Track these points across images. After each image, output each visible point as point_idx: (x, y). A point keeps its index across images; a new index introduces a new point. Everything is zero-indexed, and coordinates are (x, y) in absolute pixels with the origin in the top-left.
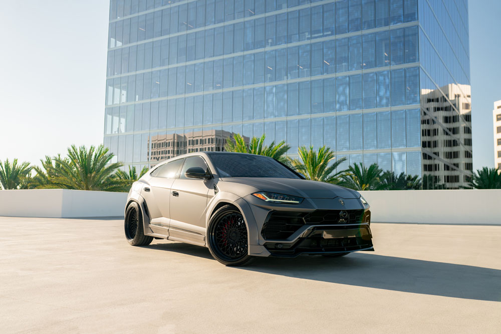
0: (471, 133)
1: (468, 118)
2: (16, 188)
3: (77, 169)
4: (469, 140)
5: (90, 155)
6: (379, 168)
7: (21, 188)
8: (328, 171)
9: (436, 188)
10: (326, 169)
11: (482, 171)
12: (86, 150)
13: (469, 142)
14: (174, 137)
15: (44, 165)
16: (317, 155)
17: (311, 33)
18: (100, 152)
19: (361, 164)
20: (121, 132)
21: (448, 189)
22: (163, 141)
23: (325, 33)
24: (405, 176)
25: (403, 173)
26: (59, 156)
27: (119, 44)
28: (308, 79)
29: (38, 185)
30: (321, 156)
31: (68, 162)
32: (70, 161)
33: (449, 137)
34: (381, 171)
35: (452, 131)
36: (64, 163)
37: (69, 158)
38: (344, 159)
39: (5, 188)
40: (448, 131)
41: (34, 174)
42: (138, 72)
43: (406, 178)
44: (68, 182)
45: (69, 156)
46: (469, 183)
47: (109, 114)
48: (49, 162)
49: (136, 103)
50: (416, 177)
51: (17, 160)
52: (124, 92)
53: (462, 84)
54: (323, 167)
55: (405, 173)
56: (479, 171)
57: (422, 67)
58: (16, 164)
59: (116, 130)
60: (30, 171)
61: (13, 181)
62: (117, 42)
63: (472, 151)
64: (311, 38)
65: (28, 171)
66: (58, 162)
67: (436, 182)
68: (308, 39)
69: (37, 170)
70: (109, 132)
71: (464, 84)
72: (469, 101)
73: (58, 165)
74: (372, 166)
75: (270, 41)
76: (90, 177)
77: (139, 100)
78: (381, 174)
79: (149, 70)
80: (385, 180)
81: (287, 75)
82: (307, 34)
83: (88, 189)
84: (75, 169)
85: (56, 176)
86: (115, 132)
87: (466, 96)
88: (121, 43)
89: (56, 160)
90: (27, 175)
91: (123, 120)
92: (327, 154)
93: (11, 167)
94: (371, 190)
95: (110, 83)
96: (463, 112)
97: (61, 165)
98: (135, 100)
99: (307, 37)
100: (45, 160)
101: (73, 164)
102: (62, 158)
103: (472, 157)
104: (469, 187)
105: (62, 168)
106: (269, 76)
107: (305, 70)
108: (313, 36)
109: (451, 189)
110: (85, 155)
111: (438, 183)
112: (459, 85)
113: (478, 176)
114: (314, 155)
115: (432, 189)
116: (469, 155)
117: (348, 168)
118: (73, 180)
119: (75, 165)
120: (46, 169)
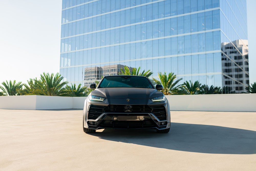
0: (248, 65)
1: (247, 57)
2: (15, 95)
3: (45, 85)
4: (247, 68)
5: (52, 78)
6: (200, 83)
7: (18, 95)
8: (173, 85)
9: (230, 93)
10: (172, 84)
11: (253, 85)
12: (49, 75)
13: (247, 69)
14: (95, 68)
15: (29, 83)
16: (168, 77)
17: (164, 14)
18: (57, 76)
19: (190, 81)
20: (68, 66)
21: (236, 93)
22: (89, 71)
23: (172, 14)
24: (213, 87)
25: (212, 85)
26: (36, 78)
27: (67, 21)
28: (163, 38)
29: (26, 93)
30: (169, 77)
31: (41, 82)
32: (42, 81)
33: (237, 66)
34: (201, 84)
35: (238, 64)
36: (39, 82)
37: (41, 79)
38: (182, 79)
39: (10, 95)
40: (236, 64)
41: (24, 88)
42: (77, 35)
43: (214, 88)
44: (40, 92)
45: (41, 78)
46: (247, 91)
47: (63, 57)
48: (31, 82)
49: (76, 51)
50: (220, 88)
51: (15, 81)
52: (70, 46)
53: (243, 39)
54: (170, 83)
55: (213, 86)
56: (252, 84)
57: (222, 31)
58: (15, 83)
59: (66, 65)
60: (22, 86)
61: (13, 92)
62: (66, 20)
63: (249, 74)
64: (164, 17)
65: (21, 86)
66: (36, 81)
67: (229, 90)
68: (163, 17)
69: (25, 86)
70: (62, 66)
71: (244, 39)
72: (247, 48)
73: (36, 83)
74: (196, 82)
75: (144, 18)
76: (52, 89)
77: (77, 50)
78: (201, 86)
79: (83, 34)
80: (203, 89)
81: (152, 36)
82: (162, 14)
83: (50, 95)
84: (44, 85)
85: (34, 88)
86: (65, 66)
87: (246, 46)
88: (68, 21)
89: (35, 80)
90: (21, 88)
91: (69, 60)
92: (173, 76)
93: (13, 84)
94: (196, 94)
95: (63, 41)
96: (244, 54)
97: (37, 83)
98: (75, 50)
99: (162, 16)
100: (29, 81)
101: (43, 82)
102: (38, 80)
103: (249, 77)
104: (247, 92)
105: (38, 85)
106: (143, 36)
107: (162, 33)
108: (165, 15)
109: (238, 93)
110: (49, 78)
111: (231, 91)
112: (242, 40)
113: (252, 87)
114: (166, 77)
115: (227, 93)
116: (247, 76)
117: (184, 83)
118: (43, 91)
119: (44, 83)
120: (30, 85)
